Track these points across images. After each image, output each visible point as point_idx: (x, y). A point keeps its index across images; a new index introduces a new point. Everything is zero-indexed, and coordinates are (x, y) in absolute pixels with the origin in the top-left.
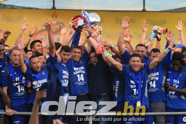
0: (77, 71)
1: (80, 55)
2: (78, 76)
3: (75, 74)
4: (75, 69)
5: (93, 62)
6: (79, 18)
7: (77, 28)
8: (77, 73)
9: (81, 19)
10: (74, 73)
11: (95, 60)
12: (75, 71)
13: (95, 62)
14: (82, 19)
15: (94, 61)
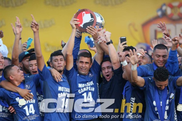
0: (83, 88)
1: (87, 66)
2: (85, 95)
3: (80, 93)
4: (80, 85)
5: (105, 75)
6: (84, 12)
7: (82, 26)
8: (82, 91)
9: (86, 13)
10: (79, 91)
11: (108, 72)
12: (80, 89)
13: (108, 76)
14: (88, 13)
15: (107, 74)
